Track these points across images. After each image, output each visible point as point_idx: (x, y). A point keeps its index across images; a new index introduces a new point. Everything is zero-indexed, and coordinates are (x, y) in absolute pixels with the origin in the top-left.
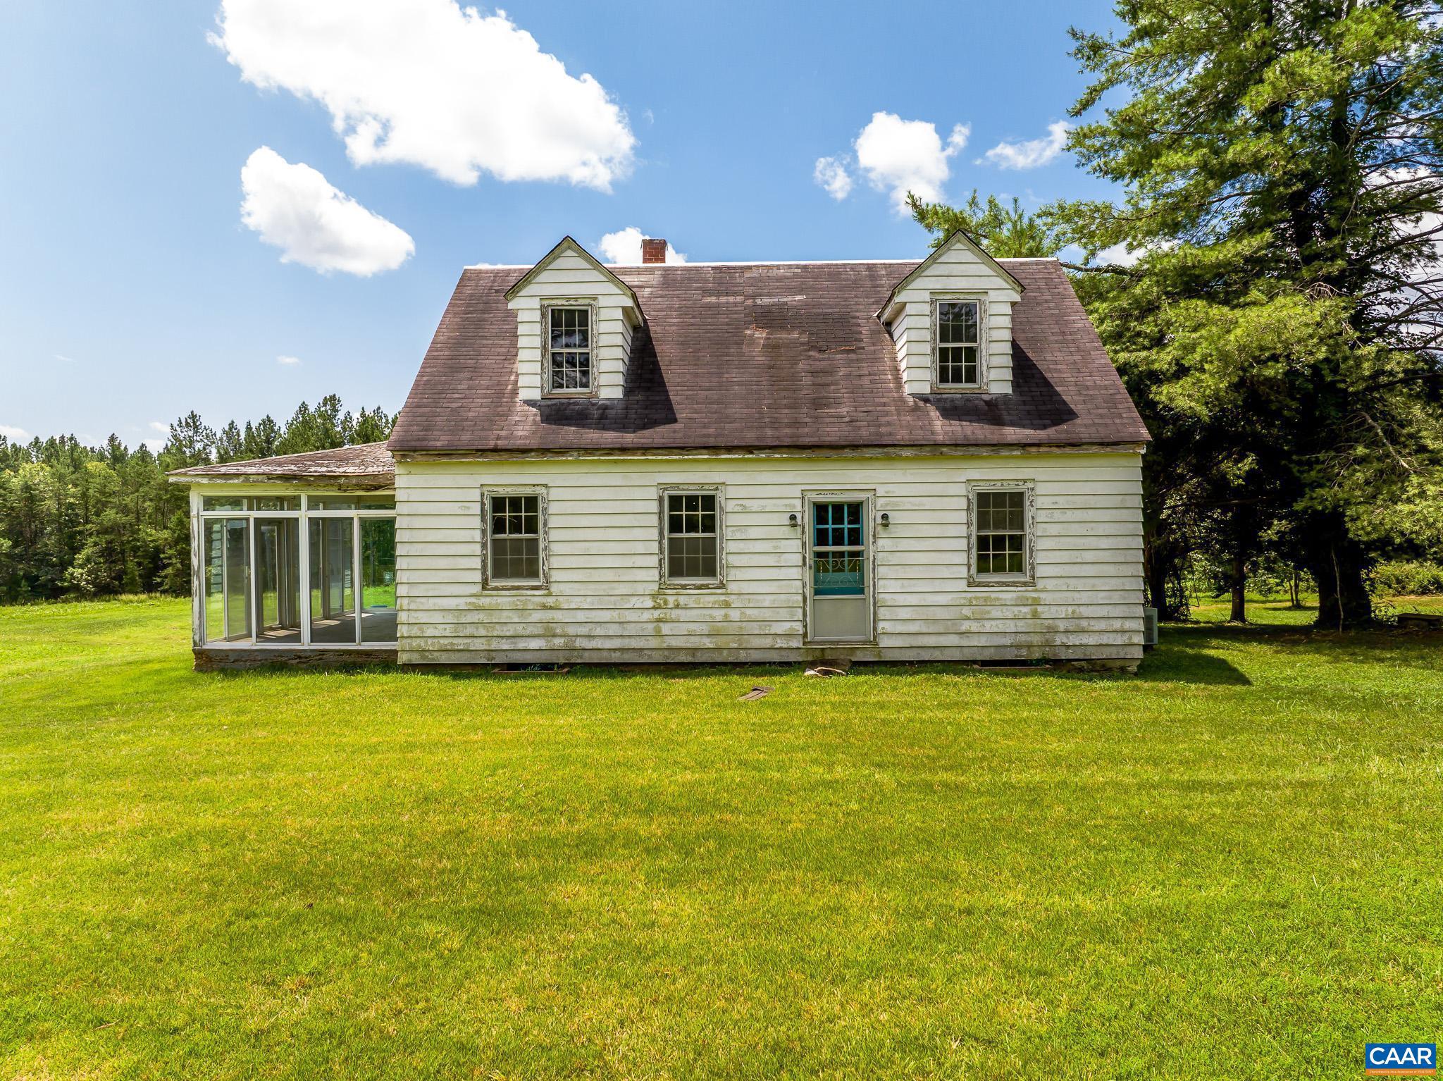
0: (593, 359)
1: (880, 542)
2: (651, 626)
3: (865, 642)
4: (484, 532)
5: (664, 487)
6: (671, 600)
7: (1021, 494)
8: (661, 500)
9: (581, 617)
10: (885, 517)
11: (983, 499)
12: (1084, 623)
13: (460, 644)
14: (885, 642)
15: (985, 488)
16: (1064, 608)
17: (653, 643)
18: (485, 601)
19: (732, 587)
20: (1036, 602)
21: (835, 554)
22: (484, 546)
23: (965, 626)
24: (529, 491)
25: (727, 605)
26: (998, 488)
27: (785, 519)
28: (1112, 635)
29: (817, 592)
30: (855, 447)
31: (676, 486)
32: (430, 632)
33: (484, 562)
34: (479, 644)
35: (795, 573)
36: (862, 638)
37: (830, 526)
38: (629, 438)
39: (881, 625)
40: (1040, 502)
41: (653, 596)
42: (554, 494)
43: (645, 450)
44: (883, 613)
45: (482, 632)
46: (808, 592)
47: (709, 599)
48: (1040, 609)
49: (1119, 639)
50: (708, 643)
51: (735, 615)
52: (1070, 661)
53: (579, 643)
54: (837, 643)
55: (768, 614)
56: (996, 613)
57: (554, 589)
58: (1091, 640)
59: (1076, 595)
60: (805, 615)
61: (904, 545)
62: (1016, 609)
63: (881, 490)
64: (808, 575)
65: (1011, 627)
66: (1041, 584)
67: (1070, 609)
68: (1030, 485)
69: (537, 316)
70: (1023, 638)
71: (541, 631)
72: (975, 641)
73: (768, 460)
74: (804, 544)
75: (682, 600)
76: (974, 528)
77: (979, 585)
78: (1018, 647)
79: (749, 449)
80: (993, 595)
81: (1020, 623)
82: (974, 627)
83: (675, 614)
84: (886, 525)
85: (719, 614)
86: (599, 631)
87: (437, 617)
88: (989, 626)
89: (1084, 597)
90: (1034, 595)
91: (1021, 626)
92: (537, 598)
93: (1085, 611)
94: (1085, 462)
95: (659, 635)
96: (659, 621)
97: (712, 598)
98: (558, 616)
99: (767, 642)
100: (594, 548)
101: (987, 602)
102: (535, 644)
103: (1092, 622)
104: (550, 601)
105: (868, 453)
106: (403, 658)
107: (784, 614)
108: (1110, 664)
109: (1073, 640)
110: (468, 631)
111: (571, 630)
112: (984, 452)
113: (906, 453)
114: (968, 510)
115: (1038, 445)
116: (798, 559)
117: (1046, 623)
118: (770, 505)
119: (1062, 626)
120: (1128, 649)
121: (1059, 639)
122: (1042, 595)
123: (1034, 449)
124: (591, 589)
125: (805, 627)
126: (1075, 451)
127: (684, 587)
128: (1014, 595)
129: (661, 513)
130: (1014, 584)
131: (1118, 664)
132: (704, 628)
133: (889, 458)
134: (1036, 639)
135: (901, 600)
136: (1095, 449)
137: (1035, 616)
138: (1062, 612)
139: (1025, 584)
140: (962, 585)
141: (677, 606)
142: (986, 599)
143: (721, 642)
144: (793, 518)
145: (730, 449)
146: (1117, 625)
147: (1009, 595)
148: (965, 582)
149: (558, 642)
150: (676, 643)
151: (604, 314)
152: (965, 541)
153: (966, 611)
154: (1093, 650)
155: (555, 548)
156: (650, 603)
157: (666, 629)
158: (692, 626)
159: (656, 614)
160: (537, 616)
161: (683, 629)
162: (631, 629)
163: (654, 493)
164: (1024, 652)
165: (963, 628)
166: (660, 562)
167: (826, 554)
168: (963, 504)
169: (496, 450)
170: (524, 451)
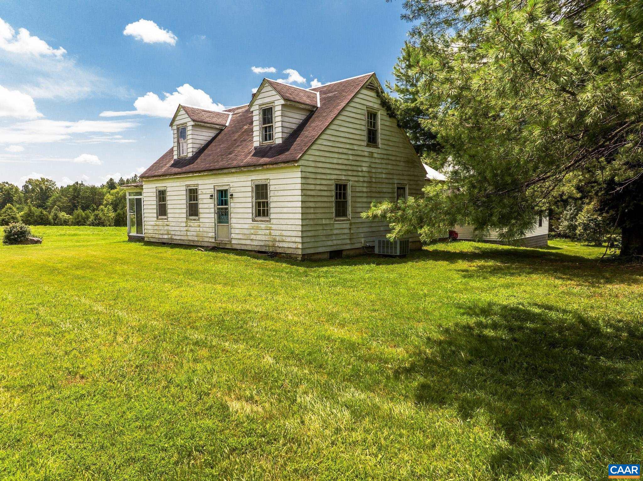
0: (187, 144)
1: (231, 204)
2: (185, 232)
4: (157, 202)
5: (187, 186)
6: (189, 224)
7: (267, 185)
8: (186, 190)
9: (173, 228)
10: (232, 195)
11: (257, 186)
12: (284, 238)
13: (154, 235)
14: (234, 242)
15: (257, 183)
16: (278, 231)
17: (185, 238)
18: (157, 223)
19: (201, 220)
20: (270, 229)
22: (157, 206)
23: (253, 237)
24: (164, 189)
25: (199, 226)
26: (260, 183)
27: (209, 196)
28: (292, 244)
29: (219, 222)
30: (222, 170)
31: (189, 186)
32: (150, 232)
33: (157, 211)
34: (157, 236)
35: (213, 215)
36: (228, 240)
37: (224, 199)
38: (179, 170)
39: (232, 235)
40: (271, 188)
41: (186, 222)
42: (168, 189)
43: (180, 174)
44: (233, 231)
45: (157, 232)
46: (216, 222)
48: (272, 231)
49: (294, 246)
50: (196, 239)
51: (201, 229)
52: (280, 253)
53: (173, 237)
54: (222, 241)
55: (208, 230)
56: (260, 232)
57: (169, 219)
58: (286, 245)
59: (281, 226)
60: (215, 230)
61: (237, 205)
62: (265, 231)
63: (231, 185)
64: (216, 216)
65: (263, 238)
66: (272, 221)
67: (280, 232)
68: (268, 181)
69: (176, 131)
70: (267, 243)
71: (165, 232)
72: (255, 243)
73: (203, 175)
74: (215, 205)
75: (191, 224)
76: (254, 199)
77: (255, 221)
78: (266, 246)
79: (200, 172)
80: (259, 225)
81: (267, 237)
83: (190, 229)
84: (232, 198)
85: (198, 229)
87: (150, 228)
88: (259, 237)
89: (284, 227)
90: (270, 226)
91: (266, 238)
92: (166, 222)
93: (284, 233)
94: (281, 171)
95: (187, 235)
96: (187, 231)
97: (197, 224)
98: (169, 228)
99: (208, 239)
100: (175, 206)
102: (166, 237)
103: (287, 238)
104: (168, 223)
105: (225, 171)
106: (144, 239)
107: (211, 230)
108: (292, 255)
109: (281, 245)
110: (155, 232)
111: (172, 233)
112: (252, 168)
113: (233, 170)
114: (252, 191)
115: (266, 165)
116: (213, 210)
117: (274, 237)
118: (207, 191)
119: (278, 239)
120: (297, 250)
121: (277, 244)
122: (272, 226)
124: (175, 220)
125: (215, 234)
126: (277, 166)
127: (191, 220)
128: (265, 225)
129: (187, 195)
130: (264, 221)
131: (295, 256)
132: (195, 234)
134: (270, 244)
135: (236, 226)
136: (283, 165)
137: (270, 235)
138: (278, 233)
139: (267, 221)
140: (250, 221)
141: (190, 226)
142: (257, 227)
143: (199, 239)
144: (212, 196)
145: (196, 172)
146: (294, 239)
147: (263, 226)
148: (252, 220)
149: (170, 236)
150: (190, 238)
151: (188, 128)
152: (251, 204)
153: (252, 231)
154: (286, 249)
155: (169, 206)
156: (185, 225)
157: (189, 233)
158: (193, 233)
159: (187, 228)
160: (166, 228)
161: (191, 234)
162: (182, 233)
163: (184, 188)
164: (267, 248)
165: (251, 238)
166: (187, 211)
167: (222, 209)
168: (250, 189)
169: (155, 176)
170: (160, 176)
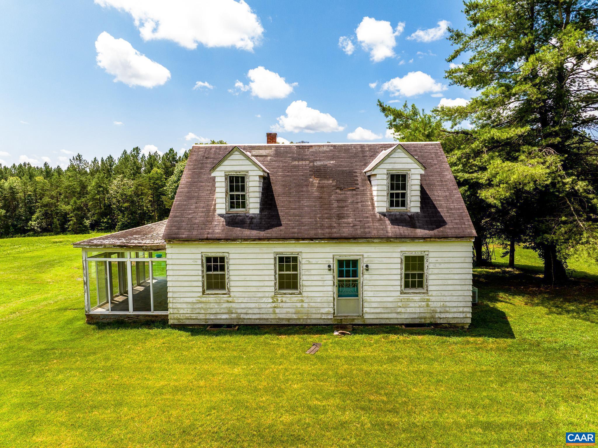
0: (247, 197)
1: (365, 276)
2: (271, 310)
3: (358, 316)
4: (203, 271)
5: (277, 253)
6: (279, 299)
7: (423, 257)
8: (275, 258)
9: (243, 306)
10: (367, 266)
11: (407, 258)
12: (448, 309)
13: (194, 316)
14: (366, 316)
15: (408, 254)
16: (439, 303)
17: (272, 316)
18: (204, 299)
19: (305, 294)
20: (428, 300)
21: (346, 281)
22: (203, 277)
23: (399, 310)
24: (221, 255)
25: (302, 301)
26: (413, 254)
27: (326, 267)
28: (458, 314)
29: (339, 296)
30: (355, 238)
31: (282, 253)
32: (181, 311)
33: (203, 284)
34: (201, 317)
35: (330, 289)
36: (357, 314)
37: (345, 269)
38: (262, 234)
39: (365, 310)
40: (430, 260)
41: (272, 298)
42: (231, 256)
43: (269, 239)
44: (365, 305)
45: (203, 312)
46: (335, 296)
47: (295, 298)
48: (430, 303)
49: (462, 315)
50: (294, 316)
51: (305, 305)
52: (441, 324)
53: (242, 316)
54: (347, 316)
55: (319, 305)
56: (412, 305)
57: (232, 294)
58: (450, 316)
59: (445, 298)
60: (334, 305)
61: (375, 277)
62: (420, 303)
63: (367, 255)
64: (335, 289)
65: (418, 310)
66: (430, 293)
67: (442, 303)
68: (427, 253)
69: (223, 179)
70: (423, 315)
71: (226, 311)
72: (403, 316)
73: (319, 243)
74: (334, 277)
75: (284, 299)
76: (403, 271)
77: (405, 293)
78: (421, 318)
79: (312, 239)
80: (411, 298)
81: (422, 309)
82: (403, 310)
83: (281, 305)
84: (367, 270)
85: (299, 305)
86: (250, 311)
87: (184, 306)
88: (409, 310)
89: (448, 299)
90: (427, 297)
91: (422, 310)
92: (225, 298)
93: (448, 304)
94: (450, 244)
95: (275, 313)
96: (275, 307)
97: (296, 299)
98: (234, 305)
99: (319, 316)
100: (248, 278)
101: (408, 300)
102: (224, 316)
103: (451, 308)
104: (230, 299)
105: (361, 241)
106: (171, 322)
107: (325, 305)
108: (458, 325)
109: (443, 316)
110: (197, 311)
111: (239, 311)
112: (408, 240)
113: (376, 241)
114: (401, 263)
115: (430, 238)
116: (331, 283)
117: (432, 309)
118: (320, 261)
119: (438, 310)
120: (464, 319)
121: (437, 315)
122: (431, 298)
123: (428, 239)
124: (246, 295)
125: (334, 310)
126: (445, 240)
127: (285, 294)
128: (419, 298)
129: (275, 264)
130: (419, 293)
131: (461, 325)
132: (293, 310)
133: (368, 242)
134: (428, 315)
135: (373, 299)
137: (428, 306)
138: (439, 304)
139: (424, 293)
140: (398, 294)
141: (282, 302)
142: (408, 299)
143: (300, 316)
144: (329, 266)
145: (303, 239)
146: (461, 310)
147: (417, 298)
148: (399, 292)
149: (234, 316)
150: (281, 316)
151: (251, 178)
152: (400, 276)
153: (400, 304)
155: (232, 278)
156: (271, 300)
157: (277, 311)
158: (288, 310)
159: (274, 305)
160: (225, 305)
161: (284, 311)
162: (263, 311)
163: (272, 256)
164: (423, 321)
165: (398, 311)
166: (275, 284)
167: (343, 281)
168: (399, 261)
169: (207, 239)
170: (219, 240)
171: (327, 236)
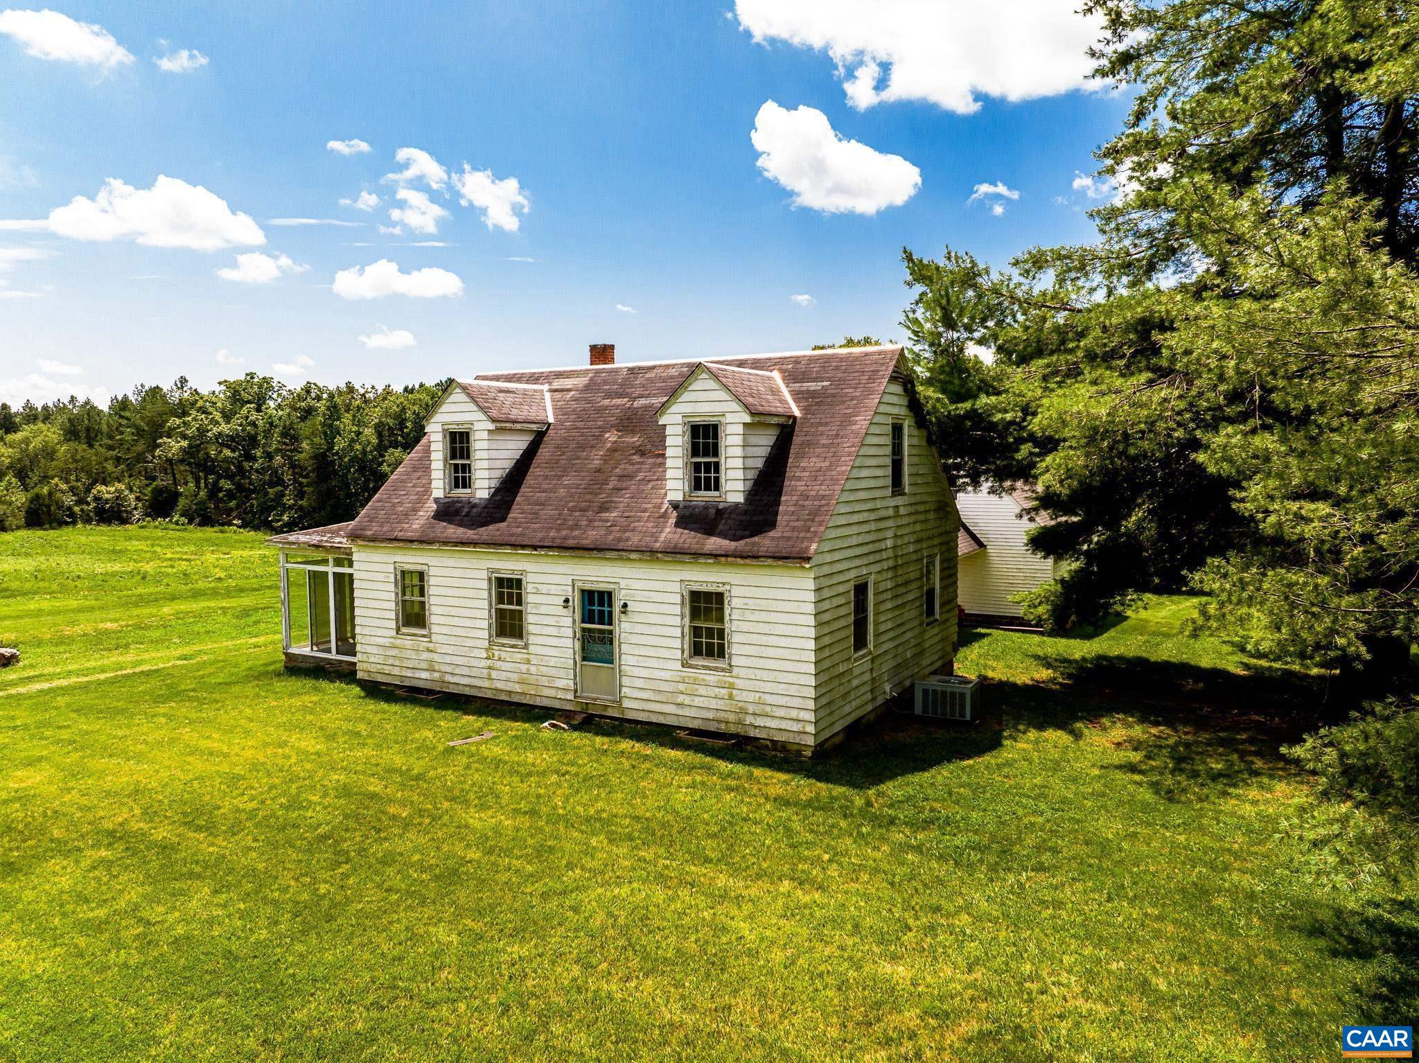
1: (623, 625)
2: (485, 671)
3: (614, 702)
4: (397, 594)
5: (493, 571)
6: (496, 653)
7: (722, 594)
8: (490, 579)
9: (448, 659)
10: (625, 605)
11: (695, 596)
12: (768, 709)
13: (387, 669)
14: (627, 704)
15: (696, 588)
16: (752, 694)
17: (486, 684)
18: (398, 642)
19: (532, 649)
20: (731, 687)
21: (600, 631)
22: (397, 604)
23: (681, 699)
24: (419, 568)
25: (528, 662)
26: (704, 588)
27: (560, 601)
28: (790, 722)
29: (584, 659)
30: (600, 550)
31: (498, 571)
32: (372, 659)
33: (397, 615)
34: (396, 671)
35: (569, 642)
36: (610, 698)
37: (596, 608)
38: (470, 534)
39: (624, 690)
40: (735, 603)
41: (487, 650)
42: (433, 571)
43: (475, 544)
44: (625, 681)
45: (397, 663)
46: (578, 658)
47: (519, 656)
48: (735, 692)
49: (795, 727)
50: (518, 688)
51: (533, 669)
53: (448, 678)
54: (596, 699)
55: (553, 672)
56: (702, 691)
57: (434, 638)
58: (773, 724)
59: (762, 684)
60: (575, 676)
61: (639, 628)
62: (717, 690)
63: (623, 583)
64: (578, 645)
65: (713, 704)
66: (735, 671)
67: (758, 695)
68: (728, 587)
70: (722, 715)
71: (424, 665)
72: (687, 712)
73: (546, 555)
74: (574, 621)
75: (503, 655)
76: (687, 620)
77: (691, 666)
78: (719, 721)
79: (535, 548)
80: (701, 677)
81: (720, 702)
82: (687, 700)
83: (499, 664)
84: (624, 613)
85: (524, 668)
86: (458, 671)
87: (375, 650)
88: (698, 701)
89: (768, 687)
90: (731, 680)
91: (720, 705)
92: (423, 642)
93: (769, 699)
94: (762, 571)
95: (490, 679)
96: (490, 668)
97: (520, 656)
98: (436, 657)
99: (552, 693)
100: (453, 611)
101: (695, 682)
102: (424, 675)
103: (774, 709)
104: (431, 646)
105: (609, 555)
106: (360, 675)
107: (562, 673)
108: (789, 747)
109: (760, 722)
110: (390, 662)
111: (445, 668)
112: (687, 558)
113: (633, 556)
114: (683, 604)
115: (726, 556)
116: (570, 632)
117: (740, 704)
118: (553, 589)
119: (751, 709)
120: (802, 736)
121: (749, 720)
122: (736, 681)
123: (723, 559)
124: (452, 640)
125: (575, 684)
126: (754, 562)
127: (503, 645)
128: (716, 678)
129: (490, 589)
130: (716, 669)
131: (796, 747)
132: (514, 677)
133: (621, 559)
134: (732, 717)
135: (636, 672)
137: (731, 697)
138: (751, 697)
139: (723, 670)
140: (678, 665)
141: (500, 659)
142: (695, 679)
143: (525, 689)
144: (567, 601)
145: (523, 547)
146: (794, 714)
147: (712, 678)
148: (679, 663)
149: (436, 675)
150: (500, 685)
152: (679, 630)
153: (681, 687)
154: (772, 733)
155: (434, 609)
156: (485, 655)
157: (494, 674)
158: (509, 675)
159: (489, 662)
160: (425, 656)
161: (504, 676)
162: (474, 672)
163: (484, 575)
164: (723, 726)
165: (679, 701)
166: (490, 625)
167: (590, 630)
168: (678, 599)
169: (396, 540)
170: (412, 541)
171: (558, 542)
